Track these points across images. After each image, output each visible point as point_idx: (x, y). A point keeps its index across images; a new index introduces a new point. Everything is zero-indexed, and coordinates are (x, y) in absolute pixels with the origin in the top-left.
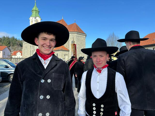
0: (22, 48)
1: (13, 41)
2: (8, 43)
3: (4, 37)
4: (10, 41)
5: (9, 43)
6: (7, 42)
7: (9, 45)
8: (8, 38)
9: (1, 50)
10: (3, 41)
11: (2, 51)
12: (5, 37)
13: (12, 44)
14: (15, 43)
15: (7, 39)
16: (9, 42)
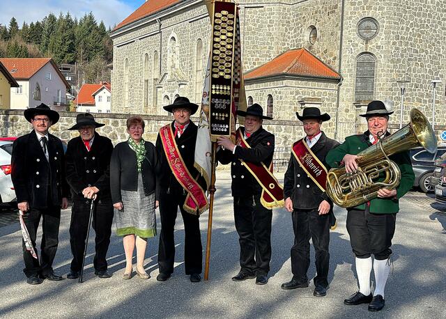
0: (112, 68)
1: (89, 38)
2: (66, 48)
3: (52, 18)
4: (73, 38)
5: (71, 49)
6: (64, 39)
7: (69, 57)
8: (69, 23)
9: (24, 77)
10: (48, 37)
11: (28, 82)
12: (58, 17)
13: (82, 51)
14: (96, 47)
15: (64, 29)
16: (69, 42)
